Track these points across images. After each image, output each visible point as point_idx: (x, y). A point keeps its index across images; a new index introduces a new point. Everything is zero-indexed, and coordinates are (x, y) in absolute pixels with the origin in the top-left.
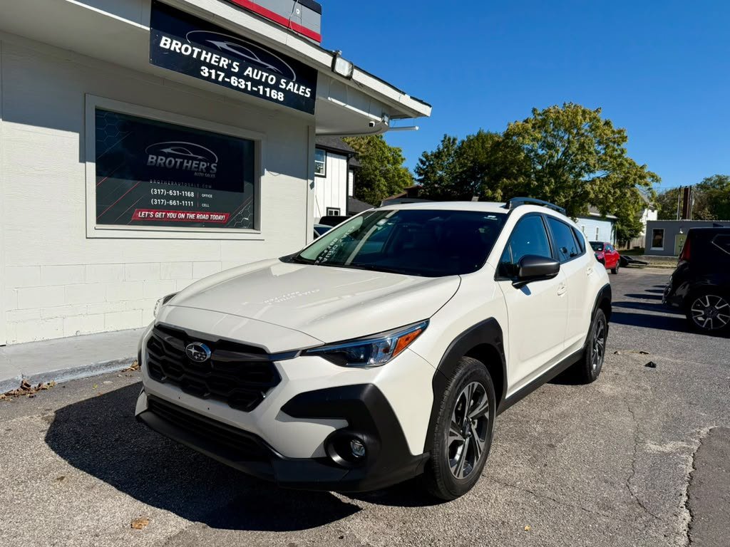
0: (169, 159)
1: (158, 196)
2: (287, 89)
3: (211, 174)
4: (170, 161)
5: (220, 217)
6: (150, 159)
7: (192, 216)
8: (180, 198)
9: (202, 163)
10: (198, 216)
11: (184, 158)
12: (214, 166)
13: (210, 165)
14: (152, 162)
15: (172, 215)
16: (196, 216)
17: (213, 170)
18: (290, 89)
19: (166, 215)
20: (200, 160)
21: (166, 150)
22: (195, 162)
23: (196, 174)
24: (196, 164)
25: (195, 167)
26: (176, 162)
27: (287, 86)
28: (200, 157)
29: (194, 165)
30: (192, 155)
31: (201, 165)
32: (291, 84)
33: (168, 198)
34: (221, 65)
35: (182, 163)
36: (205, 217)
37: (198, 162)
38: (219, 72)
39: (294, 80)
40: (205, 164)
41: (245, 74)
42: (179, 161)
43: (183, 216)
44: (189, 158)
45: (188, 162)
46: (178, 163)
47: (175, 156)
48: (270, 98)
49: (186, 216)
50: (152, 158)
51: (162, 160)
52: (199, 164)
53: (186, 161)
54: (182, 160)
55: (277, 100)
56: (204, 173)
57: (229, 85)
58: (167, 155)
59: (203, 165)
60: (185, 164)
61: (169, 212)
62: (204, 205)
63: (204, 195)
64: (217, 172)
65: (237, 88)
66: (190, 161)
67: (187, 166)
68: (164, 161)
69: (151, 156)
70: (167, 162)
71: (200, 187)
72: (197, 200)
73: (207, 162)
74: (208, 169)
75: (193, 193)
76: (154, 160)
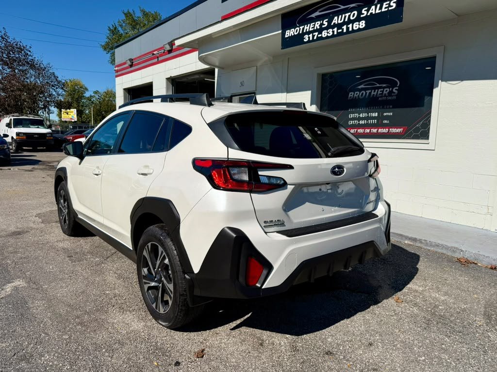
0: (361, 93)
1: (353, 119)
2: (369, 14)
3: (393, 96)
4: (363, 93)
5: (399, 130)
6: (350, 96)
7: (375, 131)
8: (367, 118)
9: (385, 89)
10: (380, 130)
11: (371, 89)
12: (396, 90)
13: (392, 90)
14: (351, 97)
15: (361, 131)
16: (378, 131)
17: (394, 93)
18: (371, 13)
19: (357, 131)
20: (385, 87)
21: (360, 87)
22: (380, 90)
23: (380, 99)
24: (381, 91)
25: (380, 94)
26: (366, 93)
27: (367, 13)
28: (384, 85)
29: (379, 92)
30: (378, 85)
31: (385, 92)
32: (373, 7)
33: (359, 119)
34: (315, 28)
35: (370, 93)
36: (385, 131)
37: (382, 90)
38: (314, 34)
39: (376, 3)
40: (388, 89)
41: (332, 24)
42: (368, 92)
43: (368, 131)
44: (375, 89)
45: (374, 92)
46: (368, 94)
47: (365, 89)
48: (353, 31)
49: (370, 131)
50: (351, 94)
51: (357, 94)
52: (383, 91)
53: (373, 91)
54: (370, 91)
55: (359, 30)
56: (387, 97)
57: (322, 38)
58: (360, 90)
59: (386, 91)
60: (373, 93)
61: (359, 129)
62: (385, 122)
63: (385, 114)
64: (398, 93)
65: (327, 37)
66: (376, 90)
67: (374, 95)
68: (358, 95)
69: (350, 93)
70: (360, 94)
71: (383, 108)
72: (380, 118)
73: (389, 87)
74: (391, 93)
75: (376, 114)
76: (352, 95)
